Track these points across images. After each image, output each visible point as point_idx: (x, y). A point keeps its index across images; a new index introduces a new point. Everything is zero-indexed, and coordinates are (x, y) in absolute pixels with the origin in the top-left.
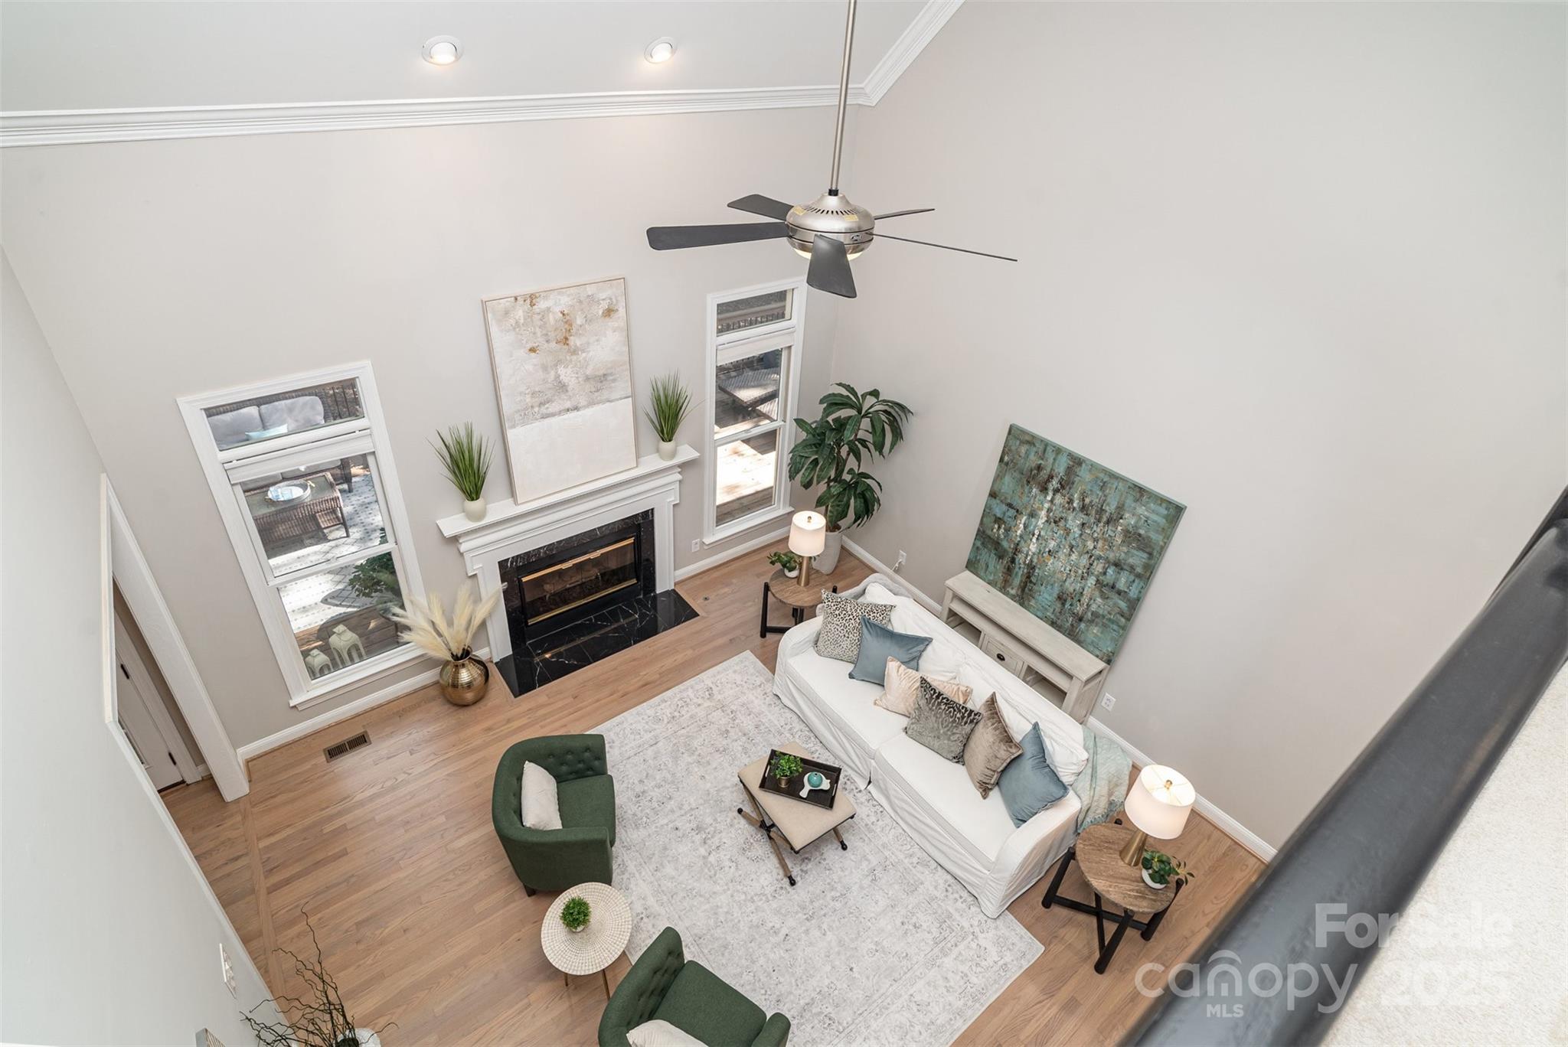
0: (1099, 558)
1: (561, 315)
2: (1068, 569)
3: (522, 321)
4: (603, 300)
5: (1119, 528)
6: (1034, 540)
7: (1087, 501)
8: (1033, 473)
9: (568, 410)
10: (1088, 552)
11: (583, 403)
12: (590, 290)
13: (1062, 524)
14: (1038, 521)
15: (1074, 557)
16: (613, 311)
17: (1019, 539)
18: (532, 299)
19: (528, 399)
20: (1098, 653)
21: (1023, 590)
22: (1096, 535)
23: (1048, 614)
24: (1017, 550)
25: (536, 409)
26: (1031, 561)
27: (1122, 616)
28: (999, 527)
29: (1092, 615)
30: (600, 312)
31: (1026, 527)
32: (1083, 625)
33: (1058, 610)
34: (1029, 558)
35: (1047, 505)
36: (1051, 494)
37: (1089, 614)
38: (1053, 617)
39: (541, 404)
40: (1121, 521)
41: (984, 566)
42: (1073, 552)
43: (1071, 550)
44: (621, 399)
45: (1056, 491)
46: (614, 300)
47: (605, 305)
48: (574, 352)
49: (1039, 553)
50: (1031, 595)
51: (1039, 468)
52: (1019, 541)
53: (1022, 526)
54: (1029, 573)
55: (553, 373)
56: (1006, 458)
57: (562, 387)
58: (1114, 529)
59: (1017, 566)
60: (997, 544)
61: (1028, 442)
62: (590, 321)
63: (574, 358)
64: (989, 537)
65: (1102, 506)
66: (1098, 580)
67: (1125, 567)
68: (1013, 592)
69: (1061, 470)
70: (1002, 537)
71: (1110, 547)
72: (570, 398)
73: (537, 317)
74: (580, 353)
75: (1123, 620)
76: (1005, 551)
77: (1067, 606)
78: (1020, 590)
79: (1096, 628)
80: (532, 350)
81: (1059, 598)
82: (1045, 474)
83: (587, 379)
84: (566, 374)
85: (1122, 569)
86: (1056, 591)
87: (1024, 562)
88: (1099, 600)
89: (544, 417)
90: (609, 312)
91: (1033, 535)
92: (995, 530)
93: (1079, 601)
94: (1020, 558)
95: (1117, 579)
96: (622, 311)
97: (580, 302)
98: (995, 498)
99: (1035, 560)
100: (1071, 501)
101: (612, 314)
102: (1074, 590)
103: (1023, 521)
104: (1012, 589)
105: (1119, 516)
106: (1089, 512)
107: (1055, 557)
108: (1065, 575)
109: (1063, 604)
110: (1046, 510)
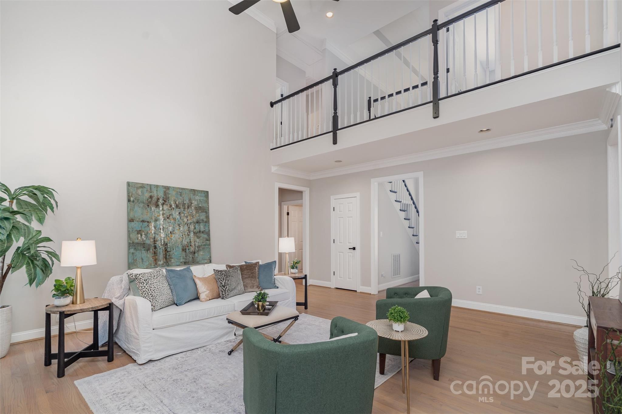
0: (191, 223)
2: (181, 235)
5: (193, 208)
6: (162, 231)
7: (177, 203)
8: (149, 201)
10: (186, 224)
13: (171, 217)
14: (160, 222)
15: (181, 229)
17: (154, 235)
20: (206, 261)
21: (166, 258)
22: (186, 215)
23: (182, 260)
24: (155, 241)
26: (164, 242)
27: (207, 240)
28: (141, 235)
29: (198, 248)
31: (155, 227)
32: (196, 254)
33: (184, 256)
34: (162, 241)
35: (161, 213)
36: (161, 206)
37: (197, 248)
38: (184, 260)
40: (192, 205)
41: (140, 260)
42: (180, 227)
43: (179, 226)
45: (163, 204)
49: (166, 236)
50: (170, 258)
51: (151, 197)
52: (155, 236)
53: (153, 228)
54: (165, 248)
56: (132, 199)
58: (191, 209)
59: (158, 248)
60: (143, 245)
61: (141, 187)
64: (138, 243)
65: (184, 202)
66: (194, 232)
67: (200, 222)
68: (161, 263)
69: (161, 194)
70: (145, 239)
71: (193, 217)
75: (208, 242)
76: (149, 245)
77: (187, 251)
78: (164, 259)
79: (201, 252)
81: (183, 250)
82: (155, 199)
85: (200, 223)
86: (180, 247)
87: (161, 245)
88: (198, 240)
91: (160, 229)
92: (139, 238)
93: (191, 245)
94: (158, 244)
95: (200, 228)
98: (133, 221)
99: (166, 240)
100: (171, 206)
102: (187, 243)
103: (153, 225)
104: (160, 261)
105: (191, 203)
106: (180, 207)
107: (174, 233)
108: (181, 238)
109: (186, 252)
110: (162, 215)
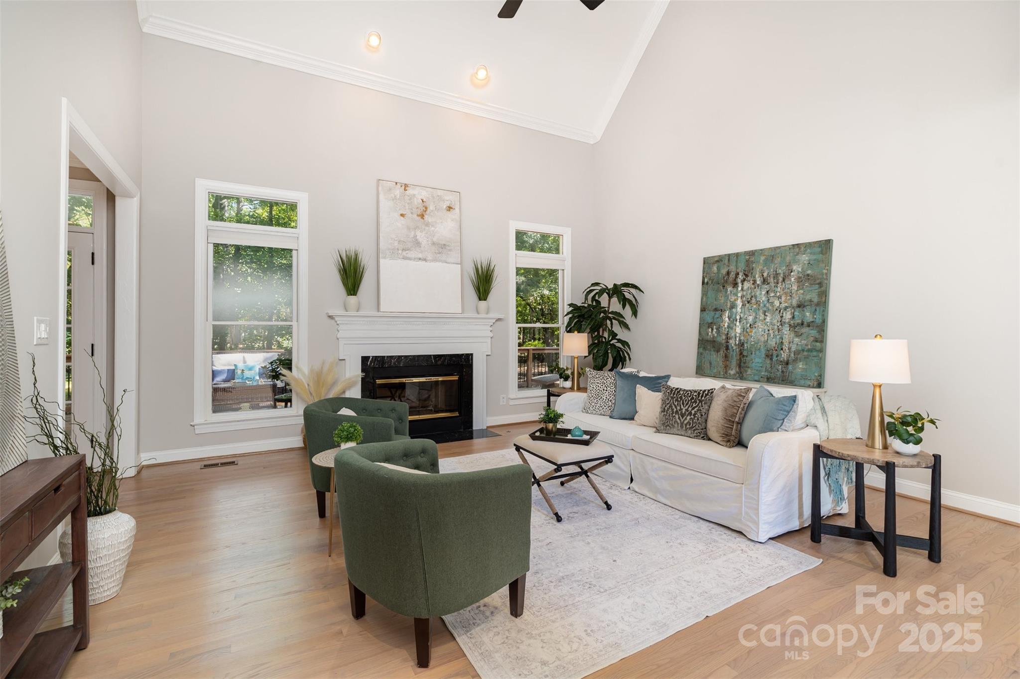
0: (786, 308)
1: (421, 201)
2: (767, 330)
3: (398, 197)
4: (447, 200)
5: (793, 279)
6: (738, 324)
7: (765, 275)
8: (725, 279)
9: (420, 259)
10: (777, 310)
11: (429, 257)
12: (440, 193)
13: (754, 300)
14: (737, 309)
15: (768, 319)
16: (452, 208)
17: (727, 330)
18: (406, 186)
19: (396, 244)
20: (809, 383)
21: (740, 367)
22: (778, 294)
23: (763, 373)
24: (728, 338)
25: (400, 252)
26: (740, 340)
27: (817, 341)
28: (712, 330)
29: (794, 355)
30: (445, 207)
31: (729, 318)
32: (790, 367)
33: (769, 366)
34: (737, 340)
35: (739, 295)
36: (740, 285)
37: (792, 355)
38: (767, 374)
39: (403, 250)
40: (792, 274)
41: (708, 365)
42: (766, 316)
43: (765, 315)
44: (454, 263)
45: (743, 281)
46: (453, 202)
47: (447, 204)
48: (427, 225)
49: (744, 331)
50: (746, 367)
51: (728, 273)
52: (728, 331)
53: (727, 319)
54: (741, 350)
55: (413, 233)
56: (706, 280)
57: (417, 244)
58: (789, 282)
59: (731, 350)
60: (713, 342)
61: (718, 261)
62: (439, 209)
63: (427, 228)
64: (707, 341)
65: (776, 272)
66: (790, 325)
67: (806, 304)
68: (732, 372)
69: (742, 266)
70: (716, 335)
71: (791, 296)
72: (422, 252)
73: (407, 198)
74: (430, 226)
75: (818, 344)
76: (721, 344)
77: (775, 359)
78: (738, 367)
79: (801, 363)
80: (402, 215)
81: (767, 356)
82: (732, 275)
83: (434, 244)
84: (421, 236)
85: (804, 306)
86: (763, 352)
87: (735, 345)
88: (796, 340)
89: (405, 258)
90: (450, 208)
91: (736, 321)
92: (710, 334)
93: (782, 349)
94: (732, 342)
95: (804, 316)
96: (457, 210)
97: (433, 197)
98: (705, 311)
99: (742, 338)
100: (755, 282)
101: (451, 210)
102: (776, 344)
103: (727, 315)
104: (732, 370)
105: (790, 271)
106: (769, 281)
107: (755, 327)
108: (766, 336)
109: (771, 359)
110: (740, 298)
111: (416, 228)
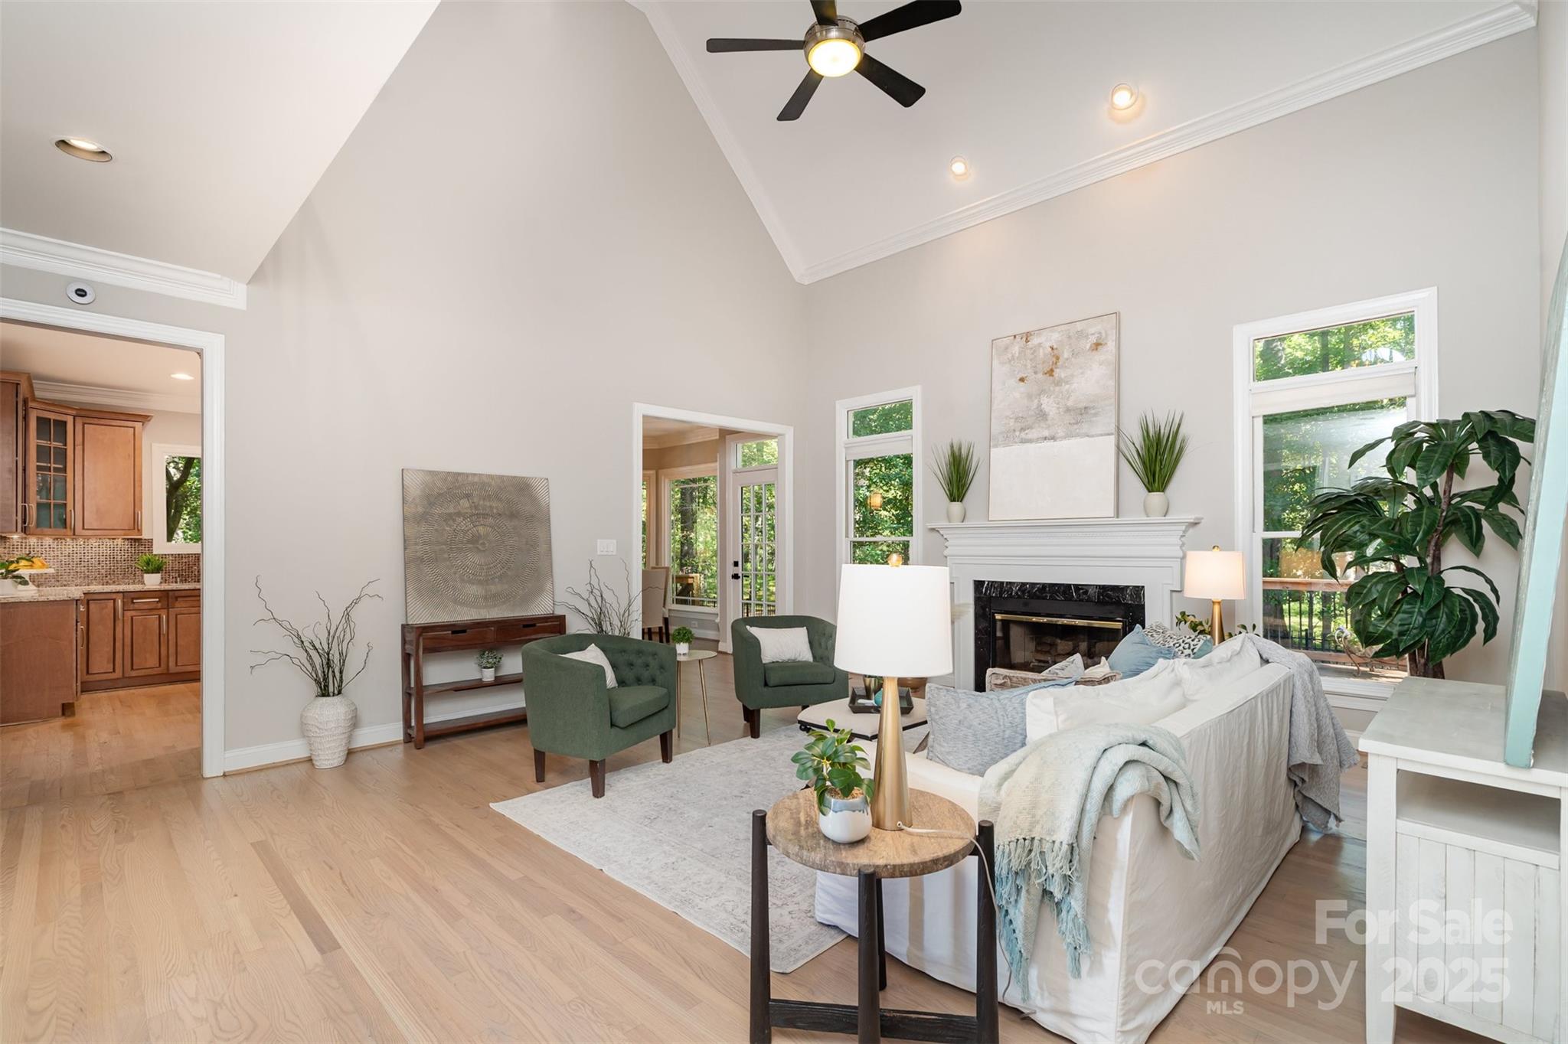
1: (1050, 349)
3: (1017, 355)
4: (1093, 334)
9: (1045, 438)
11: (1061, 433)
12: (1079, 326)
16: (1101, 344)
18: (1027, 337)
19: (1012, 422)
25: (1017, 433)
30: (1088, 347)
39: (1022, 429)
44: (1102, 435)
46: (1104, 335)
47: (1093, 339)
48: (1058, 383)
55: (1036, 401)
57: (1042, 416)
62: (1077, 354)
63: (1057, 389)
72: (1049, 427)
73: (1029, 352)
74: (1063, 384)
80: (1022, 380)
83: (1068, 410)
84: (1049, 405)
89: (1024, 441)
90: (1097, 345)
96: (1111, 345)
97: (1069, 337)
101: (1100, 347)
111: (1042, 392)
